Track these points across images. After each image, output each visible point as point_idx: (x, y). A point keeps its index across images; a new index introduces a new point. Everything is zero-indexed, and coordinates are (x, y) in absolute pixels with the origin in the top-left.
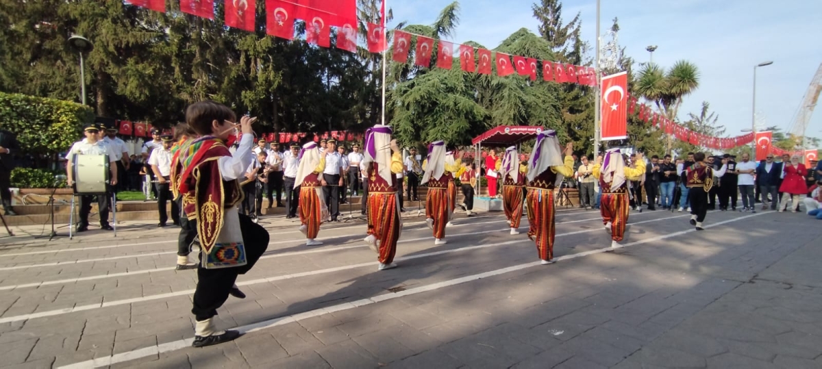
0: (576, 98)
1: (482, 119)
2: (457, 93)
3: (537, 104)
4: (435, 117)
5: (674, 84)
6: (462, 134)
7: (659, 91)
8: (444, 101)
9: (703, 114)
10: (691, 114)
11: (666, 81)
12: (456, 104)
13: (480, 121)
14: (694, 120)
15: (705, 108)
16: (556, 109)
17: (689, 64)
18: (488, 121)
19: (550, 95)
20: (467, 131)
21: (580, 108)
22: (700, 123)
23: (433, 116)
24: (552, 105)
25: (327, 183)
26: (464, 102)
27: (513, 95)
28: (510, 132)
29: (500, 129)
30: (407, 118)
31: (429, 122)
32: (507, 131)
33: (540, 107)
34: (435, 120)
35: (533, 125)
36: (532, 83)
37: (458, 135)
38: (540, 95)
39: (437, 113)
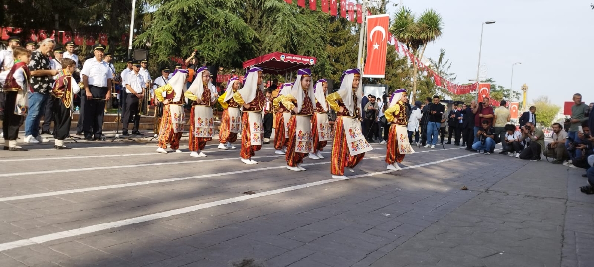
0: (337, 29)
1: (251, 41)
2: (227, 9)
3: (307, 33)
4: (202, 32)
5: (423, 30)
6: (230, 55)
7: (410, 34)
8: (213, 17)
9: (440, 60)
10: (430, 59)
11: (416, 26)
12: (226, 22)
13: (249, 44)
14: (432, 65)
15: (442, 55)
16: (324, 41)
17: (436, 14)
18: (257, 44)
19: (319, 26)
20: (236, 53)
21: (339, 41)
22: (437, 68)
23: (199, 31)
24: (321, 36)
25: (93, 96)
26: (235, 21)
27: (286, 22)
28: (285, 60)
29: (276, 55)
30: (168, 30)
31: (195, 37)
32: (282, 58)
33: (310, 36)
34: (201, 36)
35: (303, 54)
36: (303, 10)
37: (226, 56)
38: (310, 25)
39: (204, 28)
